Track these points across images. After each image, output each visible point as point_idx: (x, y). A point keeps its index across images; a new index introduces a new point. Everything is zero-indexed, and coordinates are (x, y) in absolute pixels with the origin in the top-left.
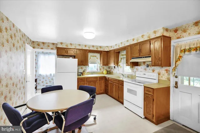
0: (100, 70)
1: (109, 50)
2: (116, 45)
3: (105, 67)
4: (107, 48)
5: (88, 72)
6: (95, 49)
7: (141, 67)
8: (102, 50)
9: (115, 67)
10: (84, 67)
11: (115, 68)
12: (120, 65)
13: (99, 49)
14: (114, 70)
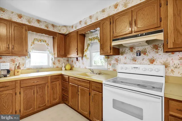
0: (54, 63)
1: (67, 33)
2: (80, 22)
3: (62, 59)
4: (65, 28)
5: (29, 69)
6: (43, 27)
7: (125, 55)
8: (55, 30)
9: (77, 58)
10: (19, 60)
11: (77, 60)
12: (86, 56)
13: (51, 29)
14: (75, 63)
